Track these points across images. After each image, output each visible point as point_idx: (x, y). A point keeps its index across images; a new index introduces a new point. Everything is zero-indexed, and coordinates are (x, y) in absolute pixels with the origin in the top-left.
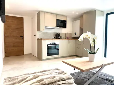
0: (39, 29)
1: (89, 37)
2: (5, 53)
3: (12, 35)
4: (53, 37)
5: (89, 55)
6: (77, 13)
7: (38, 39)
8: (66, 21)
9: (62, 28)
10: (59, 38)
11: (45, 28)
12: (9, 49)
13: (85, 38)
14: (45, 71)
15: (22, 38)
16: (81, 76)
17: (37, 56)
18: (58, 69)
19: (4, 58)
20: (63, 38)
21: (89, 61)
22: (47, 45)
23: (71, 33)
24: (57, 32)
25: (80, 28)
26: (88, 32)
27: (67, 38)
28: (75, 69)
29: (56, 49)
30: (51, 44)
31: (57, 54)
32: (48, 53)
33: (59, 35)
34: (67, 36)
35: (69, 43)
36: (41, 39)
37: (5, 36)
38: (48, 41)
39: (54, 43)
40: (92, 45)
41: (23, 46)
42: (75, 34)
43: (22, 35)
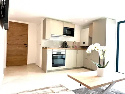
0: (44, 37)
1: (98, 49)
2: (7, 62)
3: (15, 43)
4: (60, 46)
5: (98, 69)
6: (86, 21)
7: (43, 48)
8: (74, 29)
9: (69, 36)
10: (66, 48)
11: (51, 36)
12: (11, 58)
13: (93, 50)
14: (47, 88)
15: (26, 46)
16: (89, 92)
17: (41, 67)
18: (61, 86)
19: (5, 68)
20: (70, 47)
21: (97, 76)
22: (53, 55)
23: (79, 42)
24: (64, 40)
25: (89, 36)
26: (96, 43)
27: (74, 47)
28: (82, 85)
29: (62, 58)
30: (57, 54)
31: (63, 65)
32: (53, 63)
33: (66, 43)
34: (75, 45)
35: (77, 53)
36: (46, 48)
37: (7, 43)
38: (54, 50)
39: (61, 53)
40: (102, 57)
41: (27, 55)
42: (84, 43)
43: (26, 44)
